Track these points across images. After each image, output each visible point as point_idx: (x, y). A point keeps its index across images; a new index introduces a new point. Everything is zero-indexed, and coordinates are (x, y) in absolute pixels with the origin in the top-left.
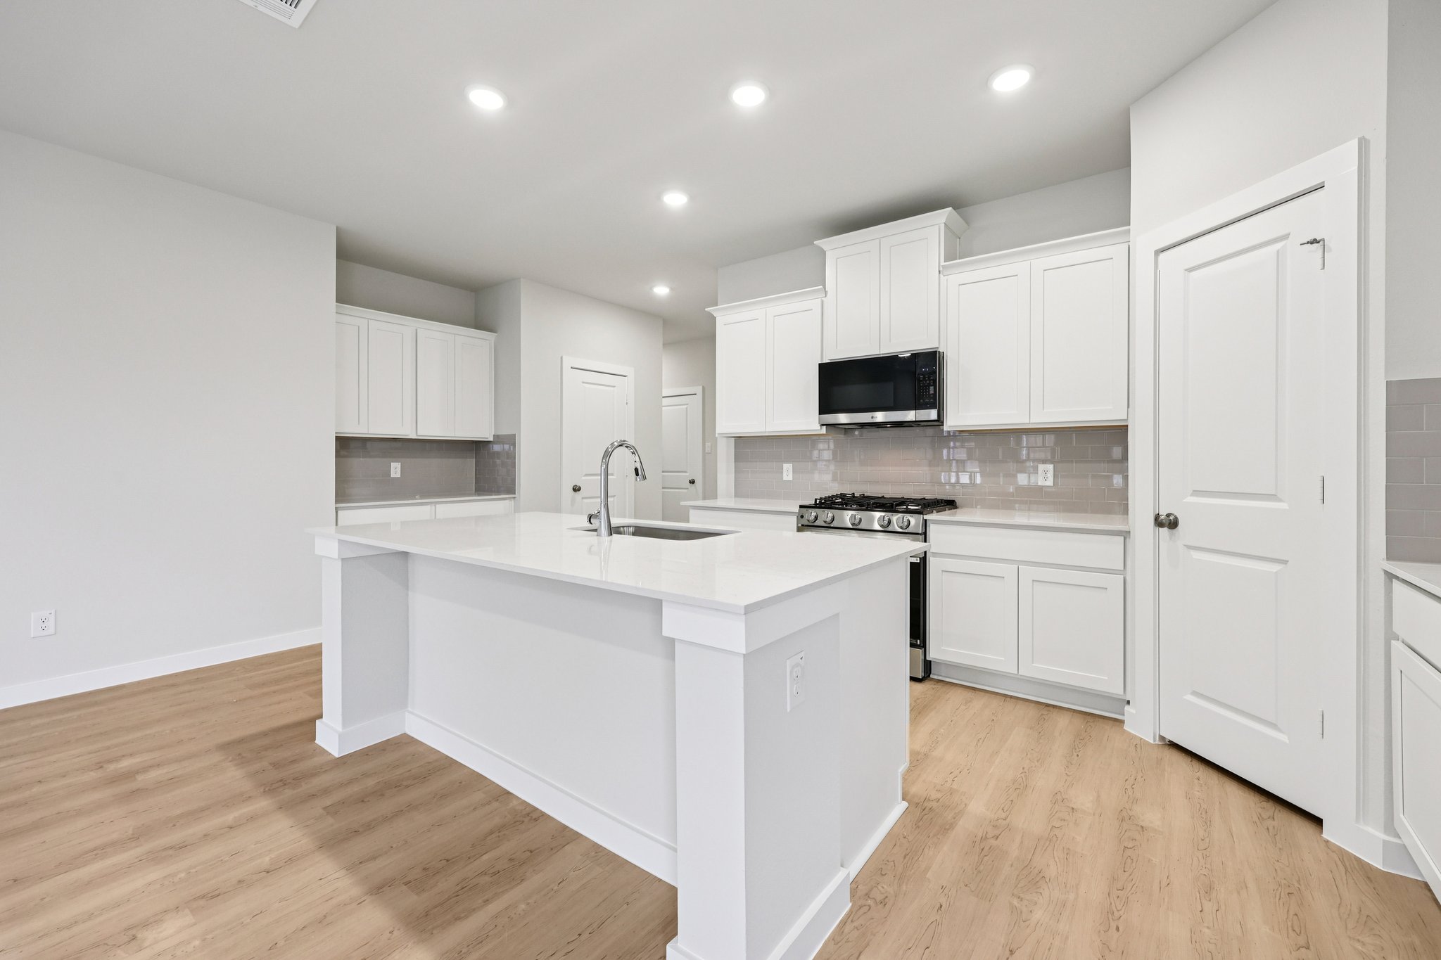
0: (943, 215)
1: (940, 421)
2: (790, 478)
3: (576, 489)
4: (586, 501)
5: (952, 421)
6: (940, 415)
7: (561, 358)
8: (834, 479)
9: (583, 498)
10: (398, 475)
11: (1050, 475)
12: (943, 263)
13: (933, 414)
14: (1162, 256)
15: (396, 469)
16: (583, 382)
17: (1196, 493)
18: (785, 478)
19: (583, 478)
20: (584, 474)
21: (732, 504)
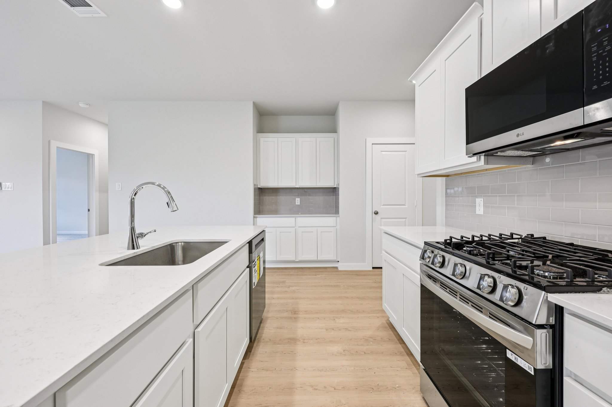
2: (482, 212)
3: (376, 213)
4: (383, 220)
7: (366, 139)
9: (381, 218)
10: (299, 204)
15: (298, 201)
16: (381, 151)
18: (478, 212)
19: (382, 207)
20: (382, 204)
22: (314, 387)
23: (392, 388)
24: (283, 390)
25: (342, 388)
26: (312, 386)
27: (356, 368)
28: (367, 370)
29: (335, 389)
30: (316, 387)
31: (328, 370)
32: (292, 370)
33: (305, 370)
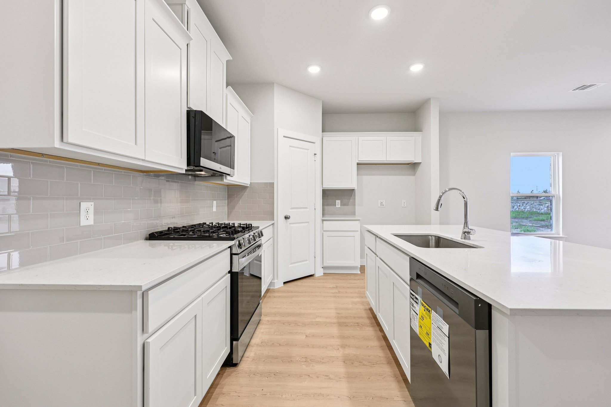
2: (91, 222)
18: (84, 222)
22: (328, 378)
23: (257, 375)
24: (357, 377)
25: (302, 376)
26: (330, 378)
27: (280, 396)
28: (268, 394)
29: (309, 375)
30: (326, 377)
31: (312, 395)
32: (354, 397)
33: (339, 396)
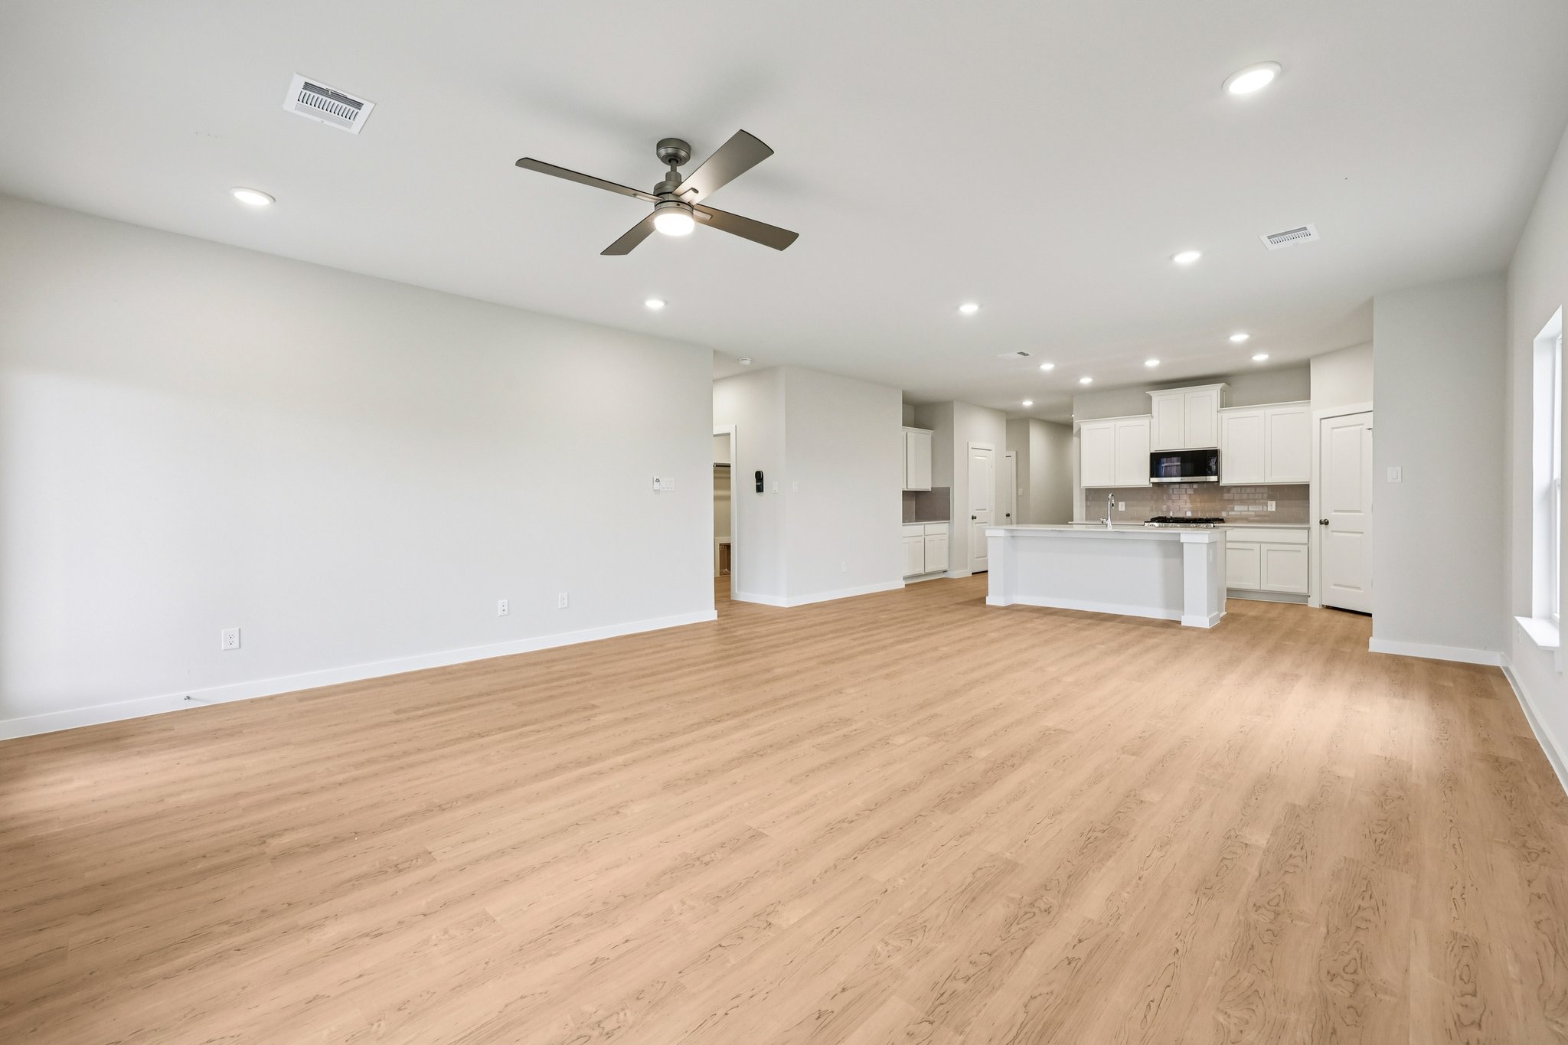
0: (1219, 386)
1: (1218, 482)
2: (1123, 509)
3: (973, 518)
5: (1224, 482)
6: (1219, 479)
8: (1152, 510)
11: (1274, 506)
12: (1219, 408)
13: (1214, 478)
14: (1323, 421)
17: (1335, 511)
18: (1120, 509)
20: (976, 509)
21: (1085, 522)
